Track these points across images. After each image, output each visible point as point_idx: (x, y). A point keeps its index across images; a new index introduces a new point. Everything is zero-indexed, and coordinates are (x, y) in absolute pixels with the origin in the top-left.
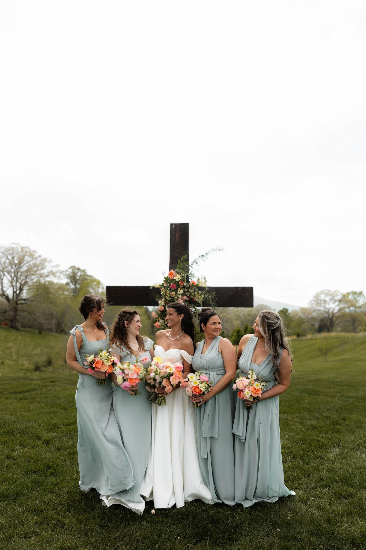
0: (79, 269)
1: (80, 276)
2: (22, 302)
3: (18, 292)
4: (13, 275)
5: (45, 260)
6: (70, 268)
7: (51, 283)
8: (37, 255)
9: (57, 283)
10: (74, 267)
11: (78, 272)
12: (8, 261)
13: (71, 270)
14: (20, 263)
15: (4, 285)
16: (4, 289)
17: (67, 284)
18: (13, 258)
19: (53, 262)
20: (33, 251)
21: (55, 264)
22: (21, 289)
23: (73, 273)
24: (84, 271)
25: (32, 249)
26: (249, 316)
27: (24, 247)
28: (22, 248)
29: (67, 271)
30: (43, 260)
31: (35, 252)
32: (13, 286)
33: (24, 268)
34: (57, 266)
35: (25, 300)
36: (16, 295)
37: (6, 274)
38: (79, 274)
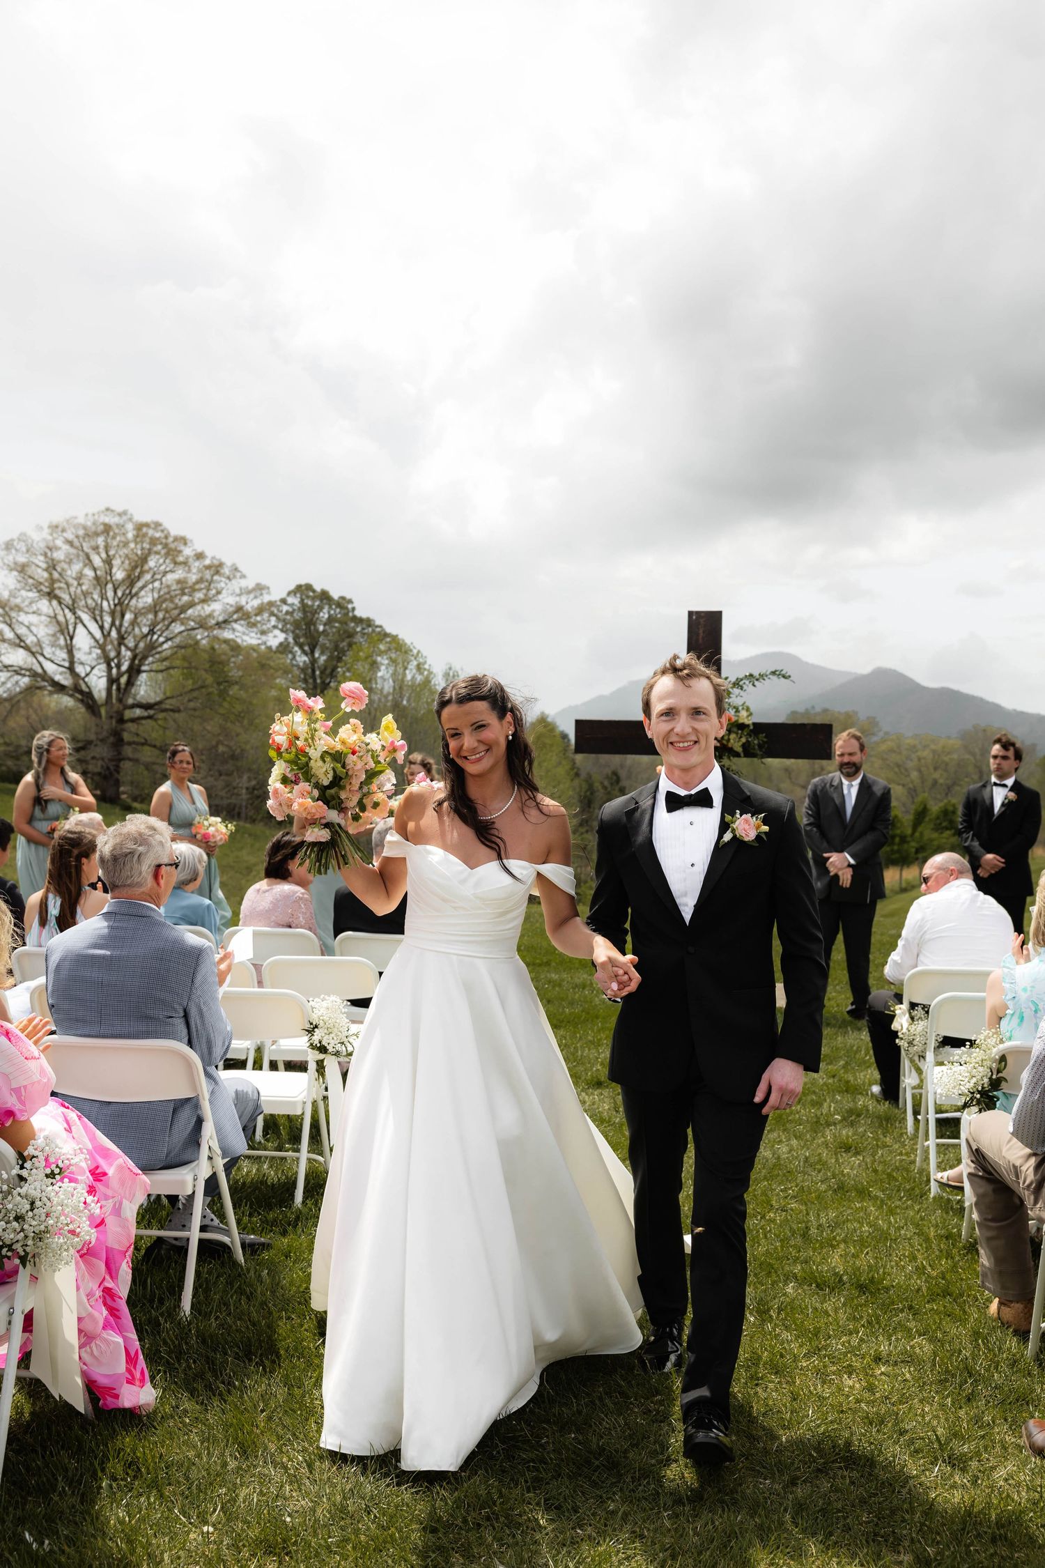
0: (325, 596)
1: (331, 620)
2: (138, 712)
3: (123, 680)
4: (108, 620)
5: (217, 568)
6: (291, 593)
7: (235, 648)
8: (188, 551)
9: (253, 648)
10: (309, 587)
11: (321, 608)
12: (89, 573)
13: (295, 601)
14: (131, 580)
15: (78, 655)
16: (80, 670)
17: (284, 648)
18: (108, 562)
19: (243, 576)
20: (176, 539)
21: (250, 583)
22: (134, 671)
23: (304, 607)
24: (343, 604)
25: (175, 531)
26: (936, 769)
27: (147, 525)
28: (140, 527)
29: (284, 601)
30: (208, 567)
31: (184, 540)
32: (108, 662)
33: (146, 599)
34: (260, 588)
35: (147, 707)
36: (118, 689)
37: (85, 617)
38: (324, 615)
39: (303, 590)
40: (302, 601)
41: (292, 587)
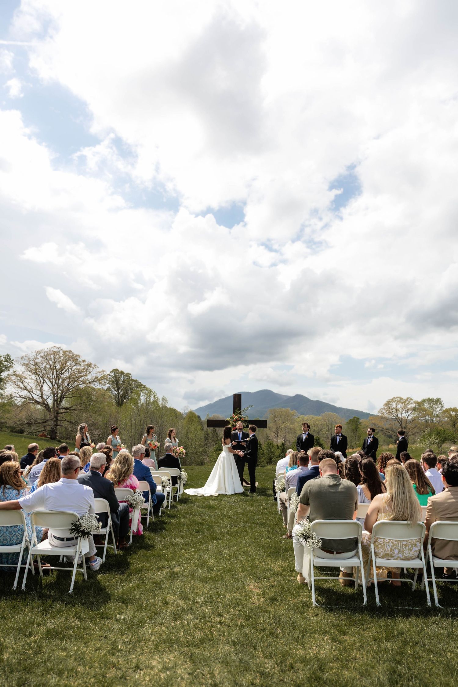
0: (122, 373)
1: (124, 380)
2: (62, 411)
3: (59, 400)
4: (54, 381)
5: (89, 365)
6: (111, 372)
7: (94, 389)
8: (80, 360)
9: (99, 389)
10: (117, 370)
11: (121, 376)
12: (48, 366)
13: (113, 374)
14: (62, 368)
15: (44, 392)
16: (45, 397)
17: (109, 389)
18: (55, 362)
19: (98, 367)
20: (77, 356)
21: (100, 370)
22: (62, 397)
23: (115, 376)
24: (128, 375)
25: (76, 353)
27: (67, 351)
28: (65, 352)
29: (109, 375)
30: (87, 365)
31: (79, 356)
32: (54, 394)
33: (67, 374)
34: (103, 371)
35: (66, 409)
36: (57, 403)
37: (47, 381)
38: (122, 378)
39: (115, 371)
40: (115, 374)
41: (111, 370)
